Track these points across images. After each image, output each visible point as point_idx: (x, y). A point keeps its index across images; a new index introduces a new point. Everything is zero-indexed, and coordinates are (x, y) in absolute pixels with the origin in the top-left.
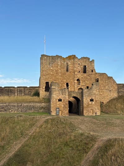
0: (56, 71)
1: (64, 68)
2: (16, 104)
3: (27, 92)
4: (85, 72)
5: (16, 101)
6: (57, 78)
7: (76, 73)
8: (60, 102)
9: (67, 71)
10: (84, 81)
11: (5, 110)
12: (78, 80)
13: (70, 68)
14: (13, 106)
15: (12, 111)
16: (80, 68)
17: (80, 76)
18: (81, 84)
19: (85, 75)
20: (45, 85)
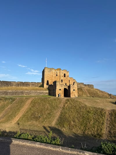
0: (52, 75)
1: (55, 74)
2: (34, 91)
3: (36, 85)
4: (65, 76)
5: (33, 90)
6: (53, 79)
7: (61, 77)
8: (60, 91)
9: (57, 75)
10: (65, 81)
11: (29, 94)
12: (61, 80)
13: (58, 74)
14: (32, 92)
15: (32, 94)
16: (63, 75)
17: (62, 78)
18: (63, 82)
19: (65, 78)
20: (47, 82)
